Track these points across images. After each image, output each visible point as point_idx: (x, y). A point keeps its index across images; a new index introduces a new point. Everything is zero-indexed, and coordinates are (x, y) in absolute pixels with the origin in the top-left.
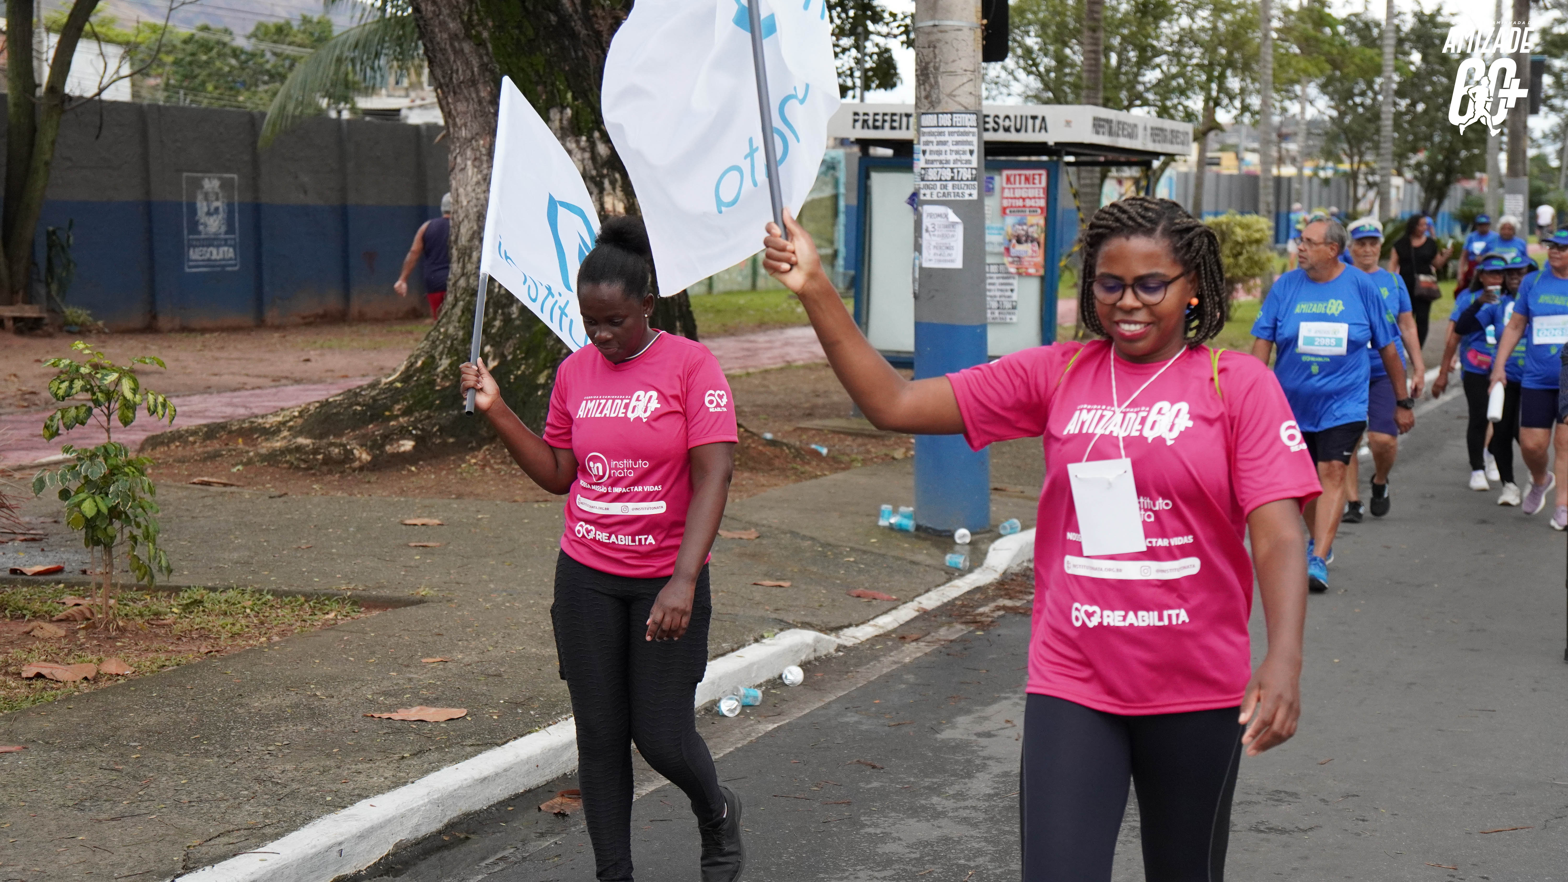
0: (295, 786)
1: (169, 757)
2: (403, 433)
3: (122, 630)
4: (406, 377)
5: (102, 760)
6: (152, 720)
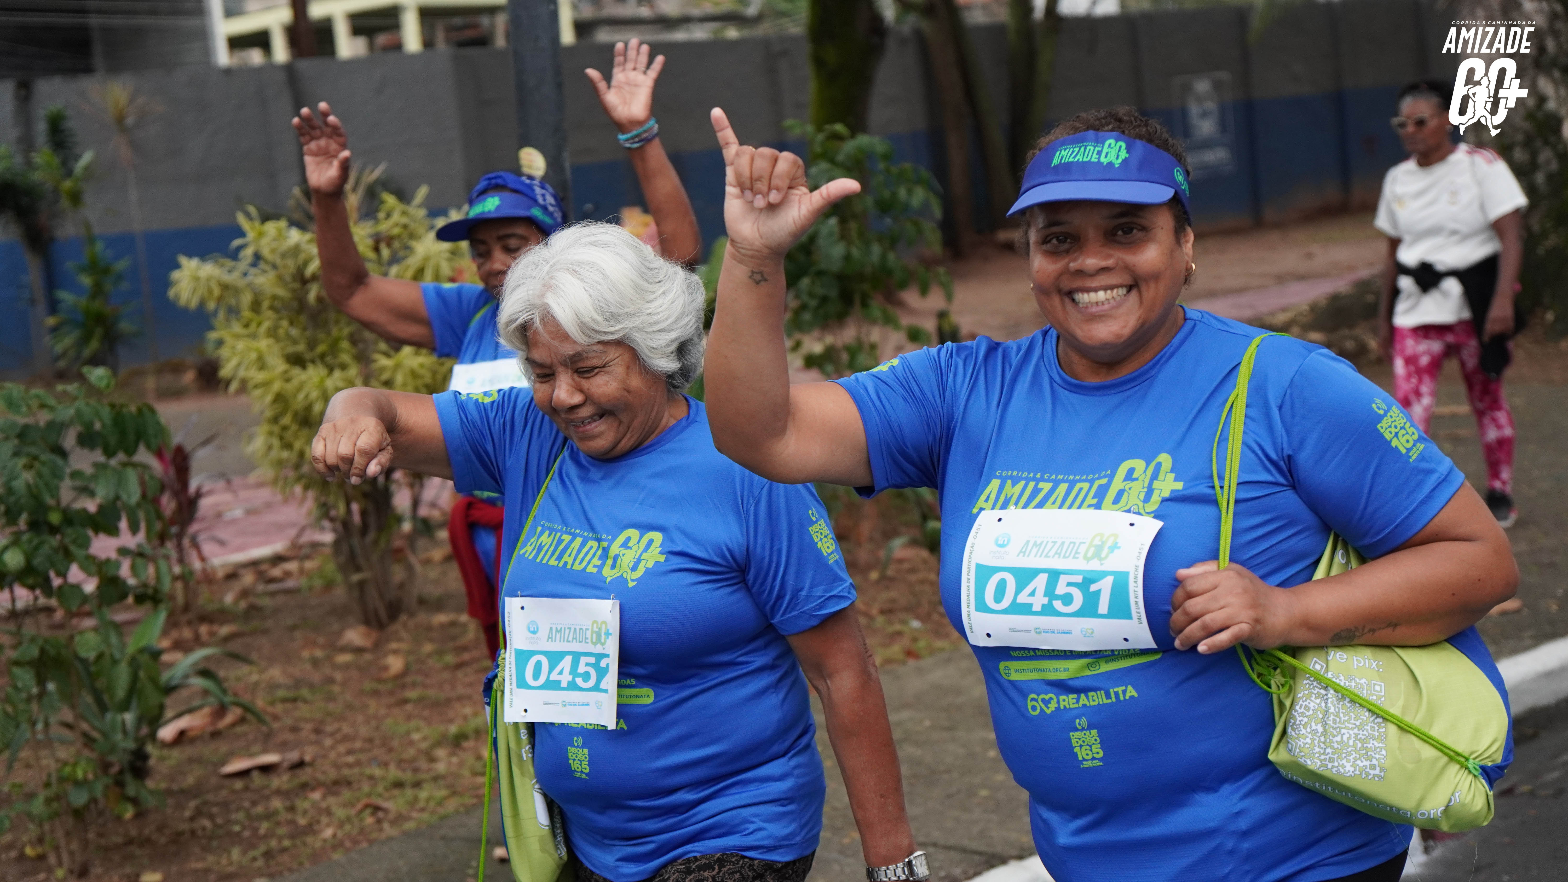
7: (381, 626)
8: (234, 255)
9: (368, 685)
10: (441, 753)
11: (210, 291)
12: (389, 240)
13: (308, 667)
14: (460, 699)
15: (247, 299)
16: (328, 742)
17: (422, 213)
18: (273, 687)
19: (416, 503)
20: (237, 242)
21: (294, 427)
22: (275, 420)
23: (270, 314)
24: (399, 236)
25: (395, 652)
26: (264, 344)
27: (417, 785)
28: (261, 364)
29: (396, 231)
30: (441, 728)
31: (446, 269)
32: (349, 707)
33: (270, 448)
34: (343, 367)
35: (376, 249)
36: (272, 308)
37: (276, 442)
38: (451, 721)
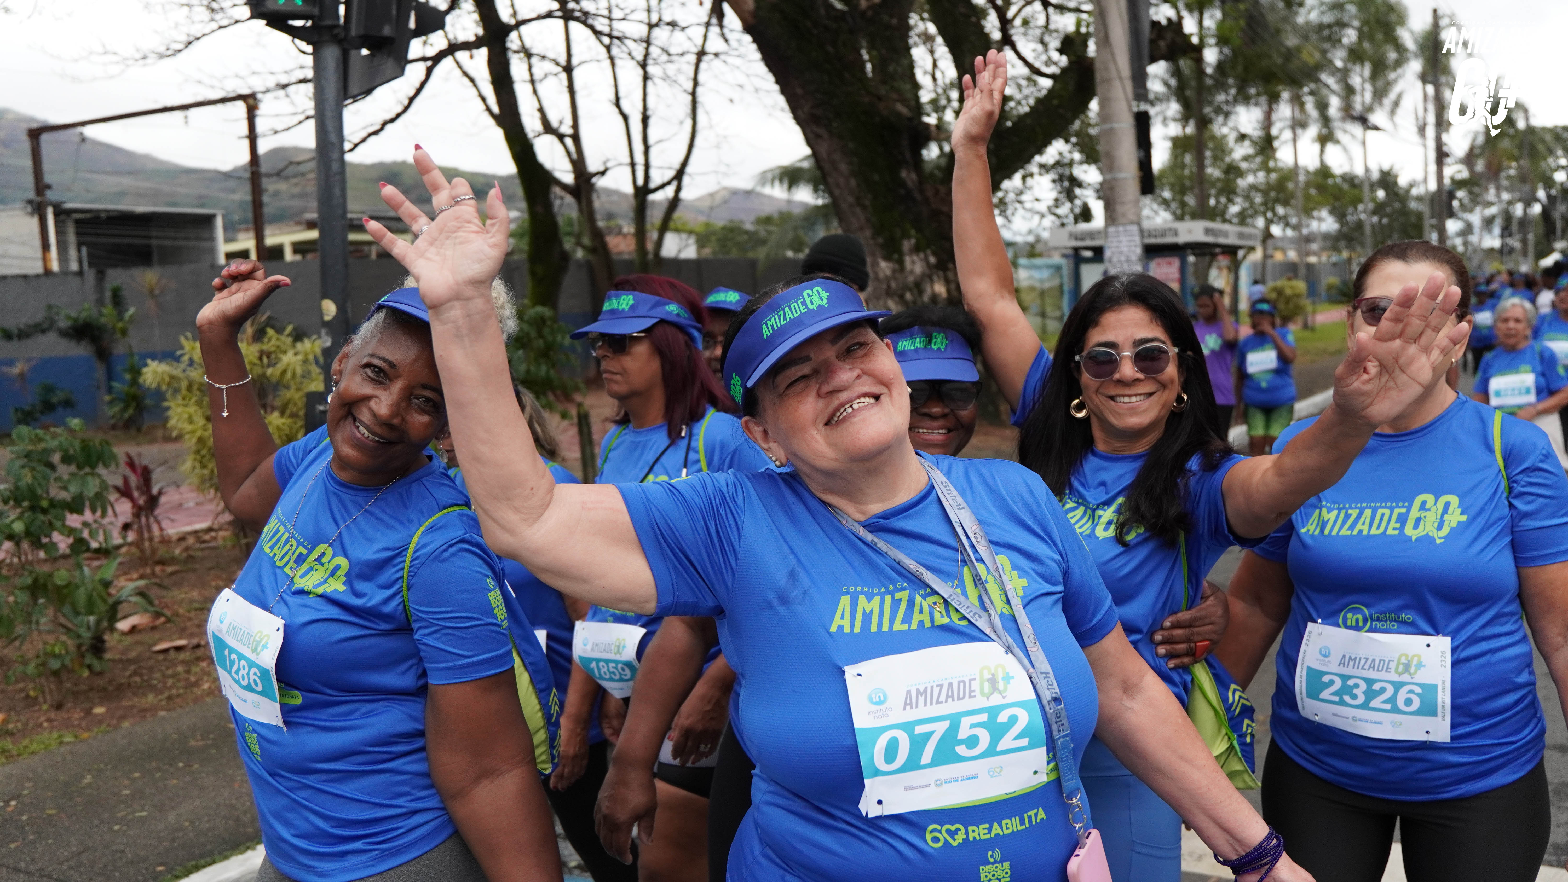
8: (178, 359)
11: (163, 379)
15: (184, 384)
17: (289, 340)
18: (192, 601)
20: (179, 353)
21: (208, 457)
22: (198, 452)
23: (198, 393)
24: (274, 352)
26: (192, 409)
28: (190, 420)
29: (273, 349)
33: (194, 468)
35: (260, 359)
36: (199, 389)
37: (198, 465)
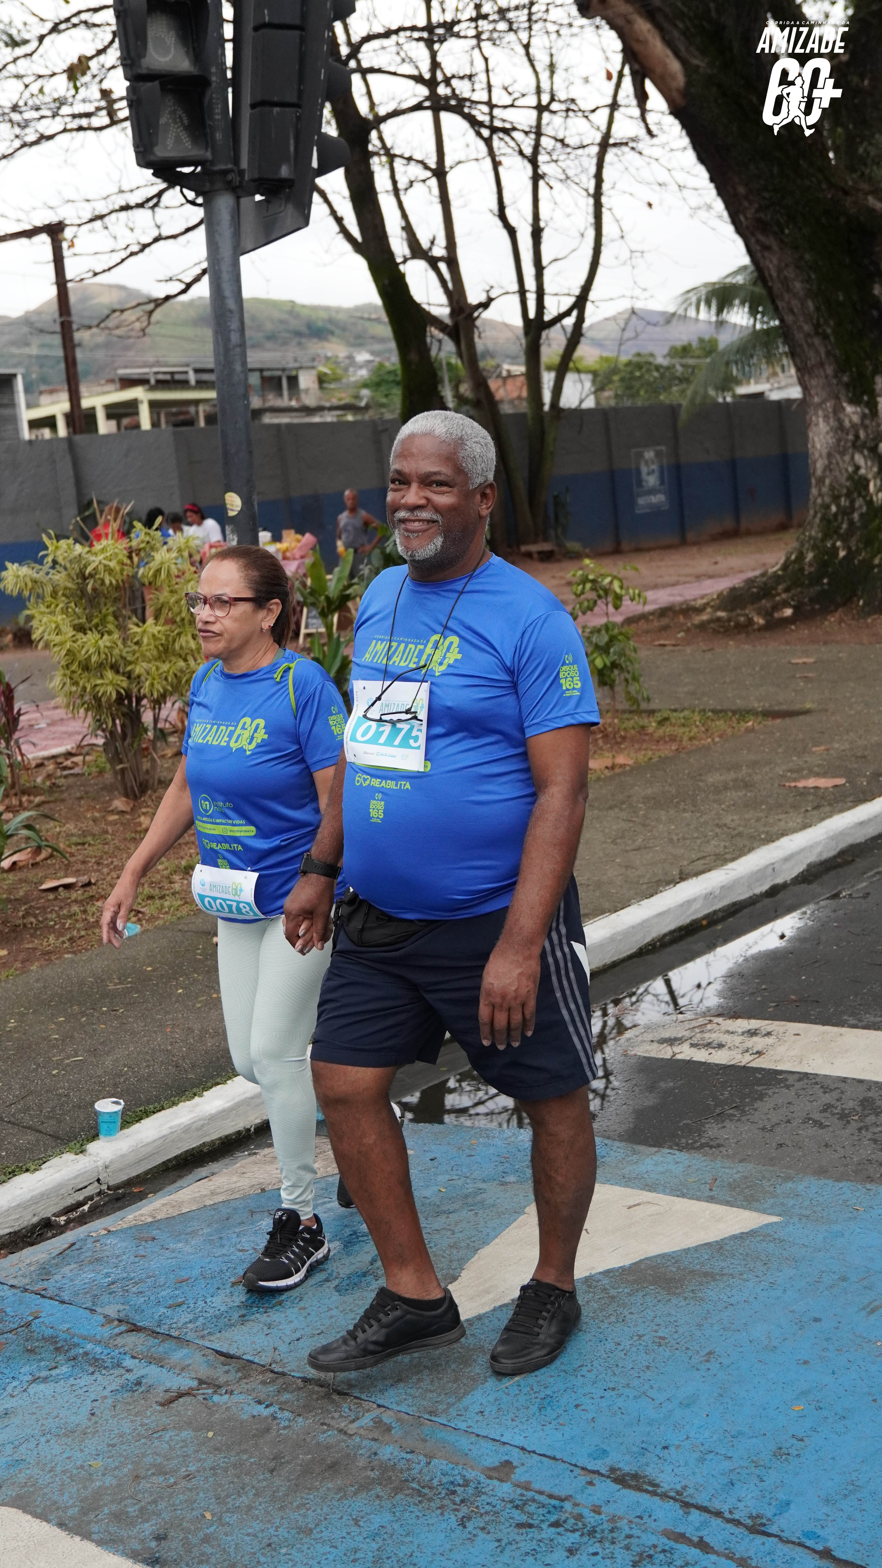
0: (741, 829)
1: (663, 813)
2: (785, 604)
3: (624, 738)
4: (785, 567)
5: (623, 815)
6: (649, 791)
7: (136, 798)
8: (41, 562)
9: (129, 835)
10: (176, 878)
11: (26, 585)
12: (138, 551)
13: (91, 822)
14: (187, 844)
15: (48, 589)
16: (105, 870)
18: (69, 835)
19: (156, 720)
20: (42, 553)
23: (63, 599)
25: (144, 814)
26: (59, 618)
27: (162, 897)
28: (58, 631)
30: (176, 862)
31: (174, 571)
32: (118, 848)
34: (110, 633)
35: (129, 557)
36: (64, 595)
38: (182, 858)
